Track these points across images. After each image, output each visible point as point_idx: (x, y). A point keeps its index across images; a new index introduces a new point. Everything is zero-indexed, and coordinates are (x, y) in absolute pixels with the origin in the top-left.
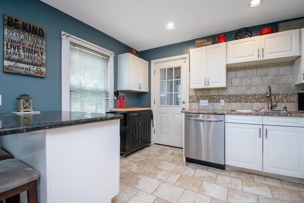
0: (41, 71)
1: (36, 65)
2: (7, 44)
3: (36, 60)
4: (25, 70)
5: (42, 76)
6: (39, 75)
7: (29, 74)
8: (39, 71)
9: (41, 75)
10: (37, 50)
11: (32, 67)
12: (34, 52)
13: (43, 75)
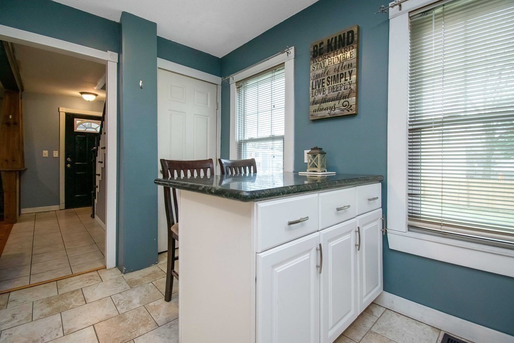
0: (349, 105)
1: (342, 97)
2: (313, 82)
3: (343, 89)
4: (329, 110)
5: (351, 112)
6: (346, 113)
7: (334, 115)
8: (346, 105)
9: (349, 111)
10: (344, 72)
11: (337, 102)
12: (340, 76)
13: (351, 110)
